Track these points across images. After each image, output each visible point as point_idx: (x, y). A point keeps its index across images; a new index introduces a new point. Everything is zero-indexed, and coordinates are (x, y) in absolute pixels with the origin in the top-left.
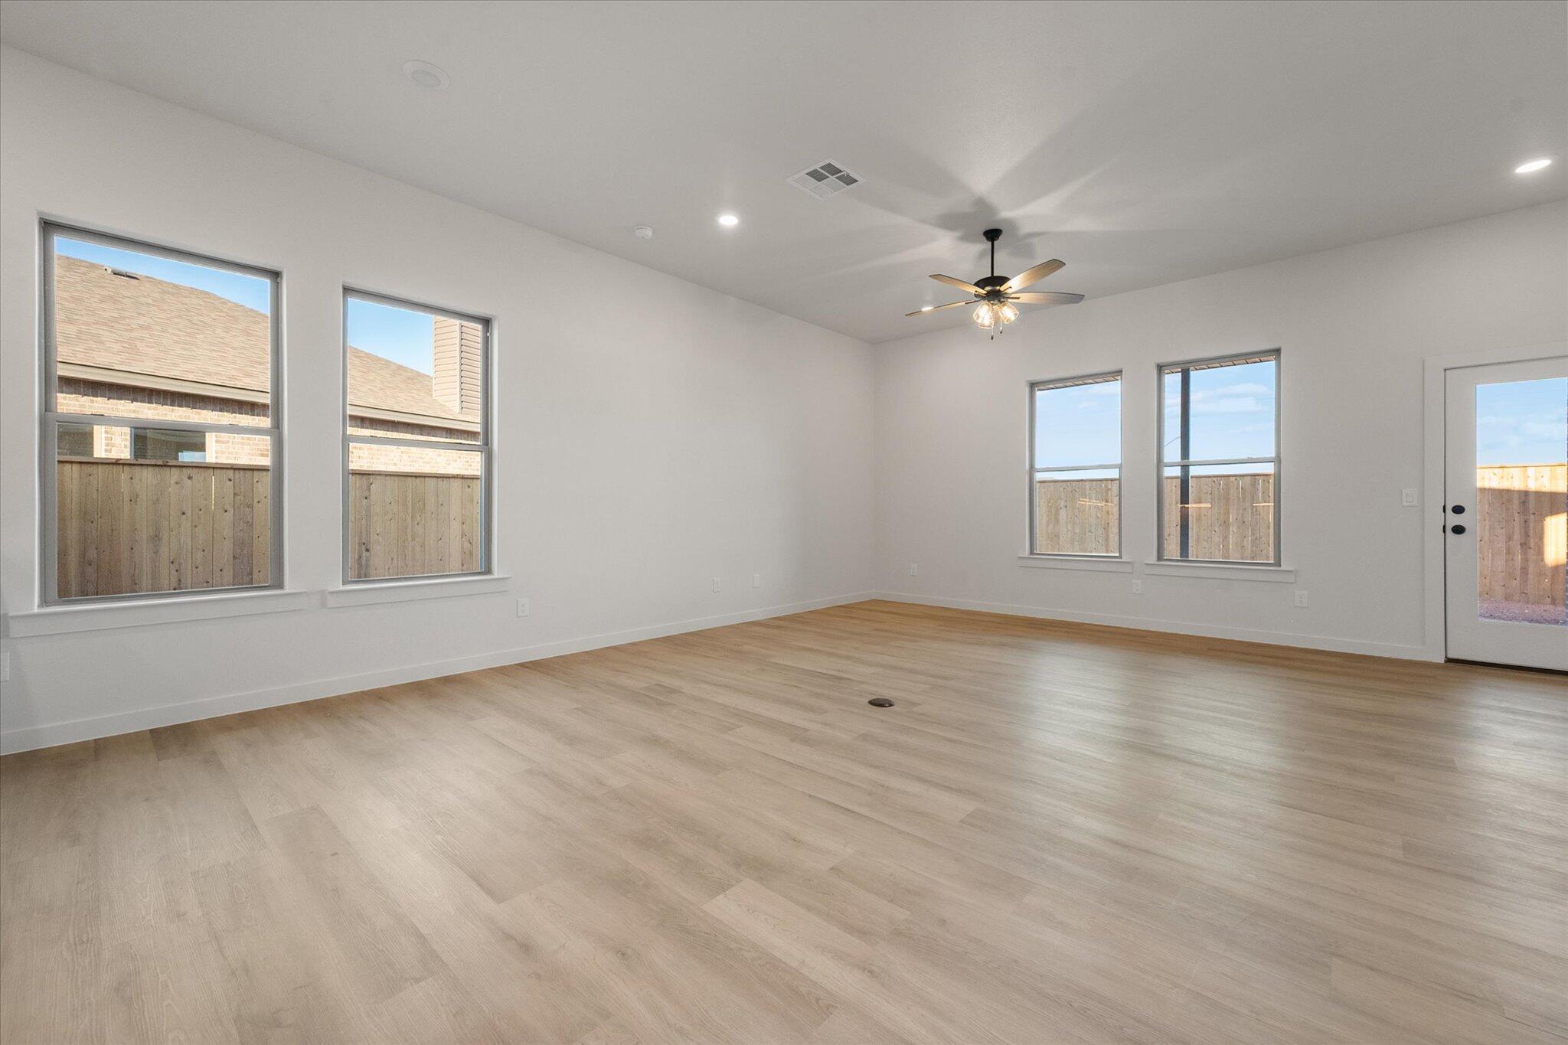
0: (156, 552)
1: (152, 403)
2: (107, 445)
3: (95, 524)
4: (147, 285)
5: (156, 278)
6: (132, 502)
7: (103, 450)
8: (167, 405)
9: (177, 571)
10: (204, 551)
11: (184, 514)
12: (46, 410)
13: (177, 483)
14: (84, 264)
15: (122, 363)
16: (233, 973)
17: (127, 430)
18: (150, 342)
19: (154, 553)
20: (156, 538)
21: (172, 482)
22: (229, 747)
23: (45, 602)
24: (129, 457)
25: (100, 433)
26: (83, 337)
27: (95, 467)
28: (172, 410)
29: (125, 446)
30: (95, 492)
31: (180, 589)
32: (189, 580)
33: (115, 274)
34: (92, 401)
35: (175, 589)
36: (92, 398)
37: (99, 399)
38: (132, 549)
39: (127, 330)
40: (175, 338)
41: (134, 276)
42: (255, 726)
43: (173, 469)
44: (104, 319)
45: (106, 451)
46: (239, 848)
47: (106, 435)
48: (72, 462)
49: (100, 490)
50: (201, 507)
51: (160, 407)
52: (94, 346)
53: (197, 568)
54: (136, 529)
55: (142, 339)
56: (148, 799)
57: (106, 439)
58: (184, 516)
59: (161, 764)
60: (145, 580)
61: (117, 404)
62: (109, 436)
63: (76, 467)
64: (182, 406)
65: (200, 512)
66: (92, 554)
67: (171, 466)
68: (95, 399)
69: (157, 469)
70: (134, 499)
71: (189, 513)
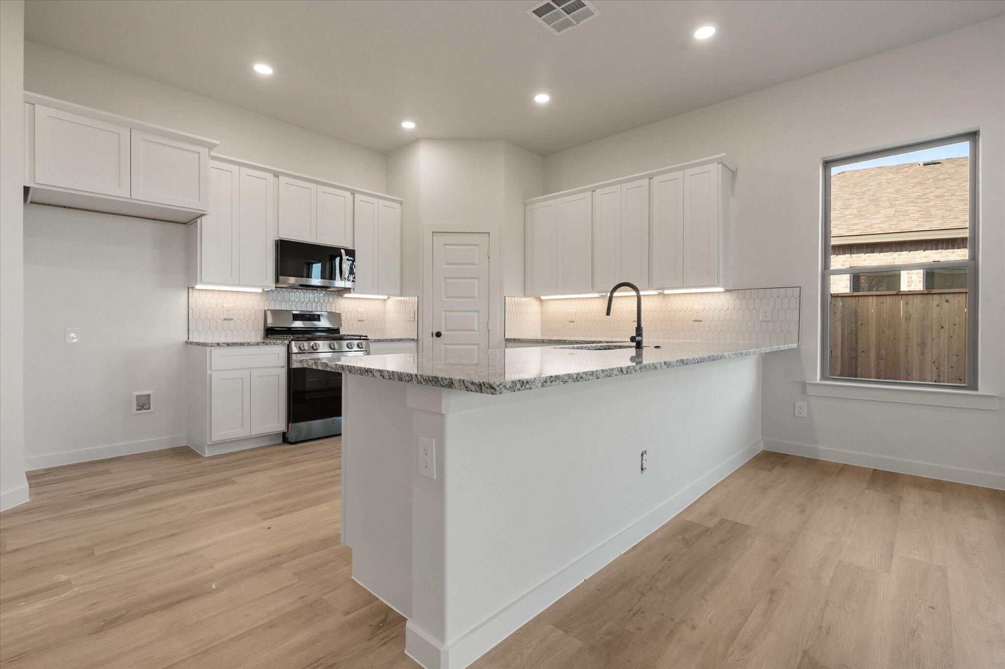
0: (923, 354)
1: (938, 249)
2: (908, 282)
3: (885, 334)
4: (947, 165)
5: (952, 157)
6: (907, 320)
7: (906, 286)
8: (949, 249)
9: (937, 368)
10: (958, 355)
11: (942, 327)
12: (825, 269)
13: (937, 306)
14: (906, 166)
15: (918, 226)
16: (821, 627)
17: (921, 271)
18: (940, 206)
19: (921, 354)
20: (922, 344)
21: (934, 305)
22: (912, 499)
23: (823, 377)
24: (922, 289)
25: (904, 275)
26: (897, 214)
27: (885, 297)
28: (953, 252)
29: (920, 282)
30: (885, 313)
31: (939, 382)
32: (946, 376)
33: (925, 165)
34: (900, 255)
35: (935, 382)
36: (900, 253)
37: (904, 253)
38: (907, 351)
39: (926, 202)
40: (960, 198)
41: (938, 162)
42: (940, 491)
43: (935, 296)
44: (912, 198)
45: (908, 286)
46: (874, 563)
47: (908, 276)
48: (873, 296)
49: (888, 312)
50: (956, 323)
51: (943, 251)
52: (903, 219)
53: (952, 368)
54: (909, 338)
55: (935, 206)
56: (846, 508)
57: (908, 278)
58: (943, 330)
59: (866, 491)
60: (915, 374)
61: (915, 254)
62: (910, 275)
63: (875, 298)
64: (960, 248)
65: (955, 327)
66: (883, 352)
67: (933, 294)
68: (901, 253)
69: (923, 296)
70: (908, 318)
71: (946, 327)
